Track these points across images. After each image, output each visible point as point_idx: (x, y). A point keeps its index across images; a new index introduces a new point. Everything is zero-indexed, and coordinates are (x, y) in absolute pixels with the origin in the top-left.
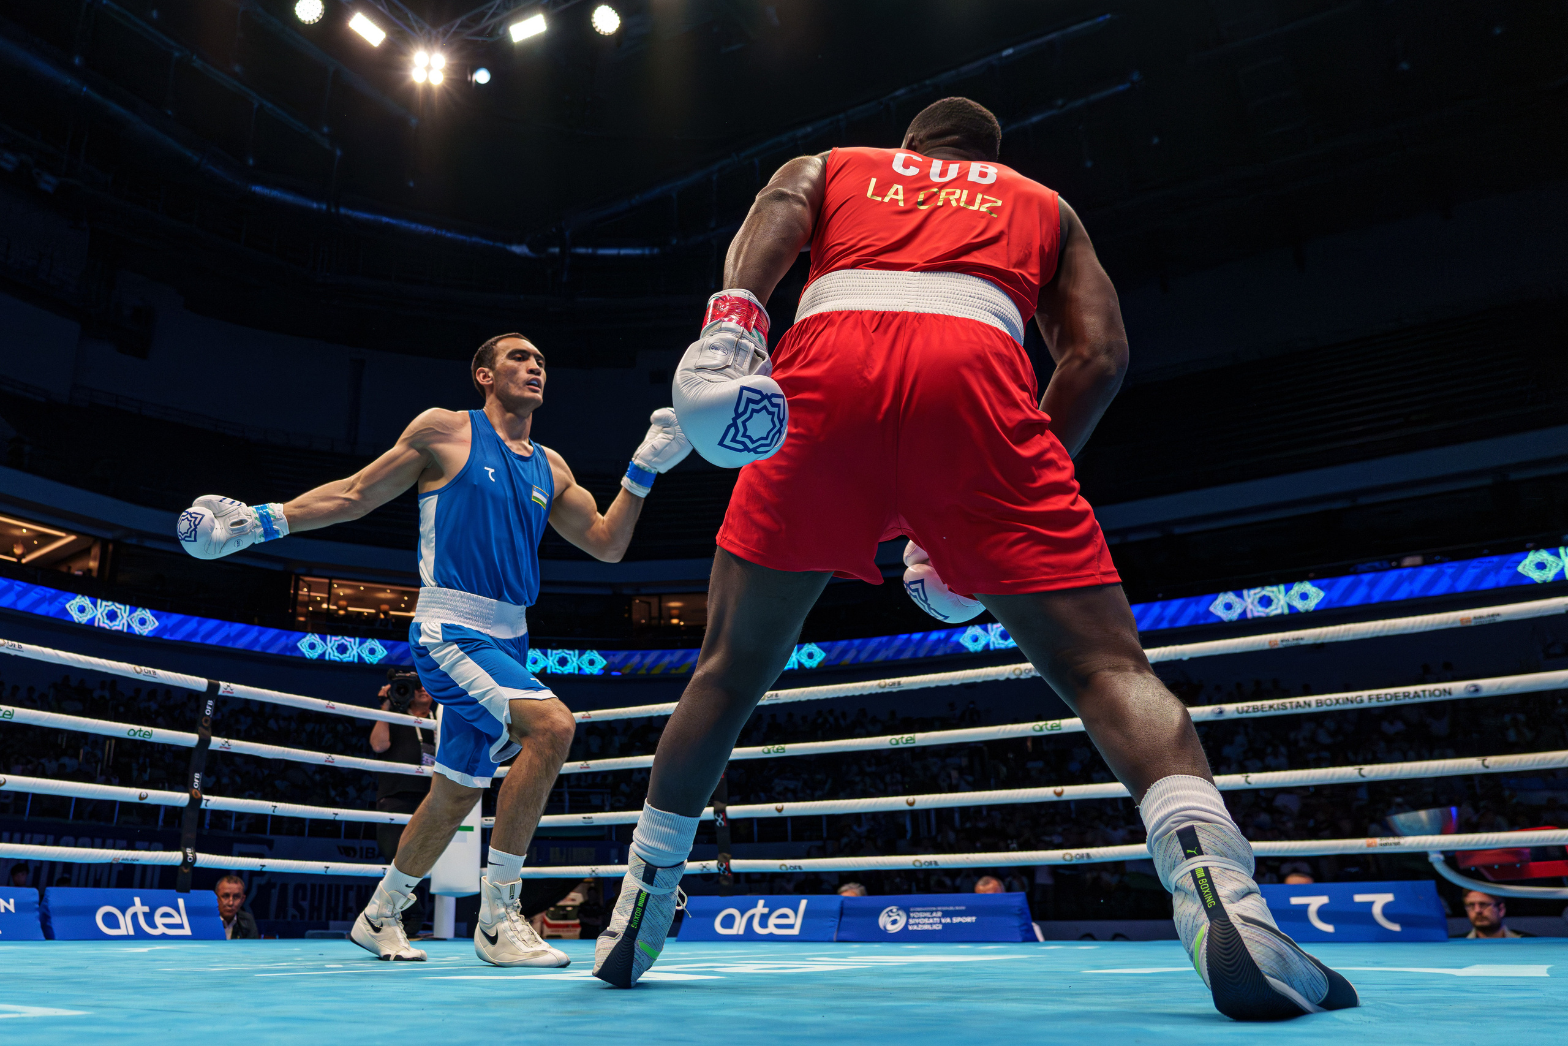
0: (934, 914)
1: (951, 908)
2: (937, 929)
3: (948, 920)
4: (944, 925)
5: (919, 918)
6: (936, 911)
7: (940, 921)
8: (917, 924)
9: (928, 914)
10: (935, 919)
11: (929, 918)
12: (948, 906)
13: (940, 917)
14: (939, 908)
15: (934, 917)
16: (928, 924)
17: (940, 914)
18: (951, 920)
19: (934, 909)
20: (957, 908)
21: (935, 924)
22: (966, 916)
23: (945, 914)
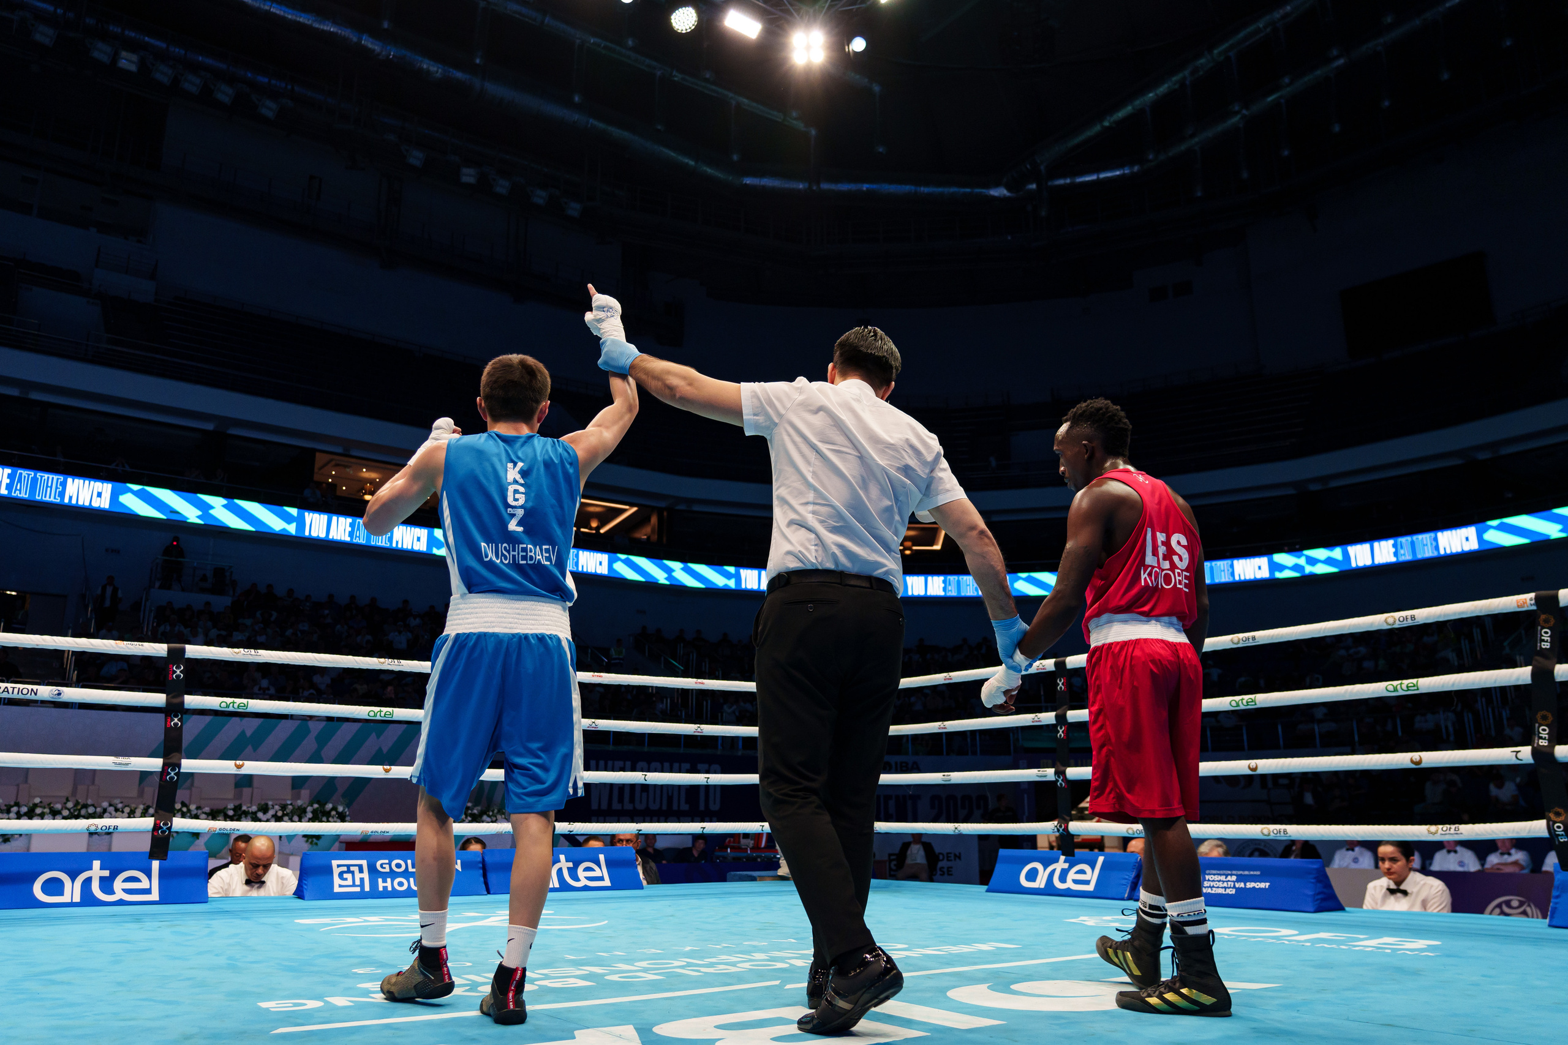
0: (1229, 878)
1: (1246, 873)
2: (1230, 893)
3: (1242, 885)
4: (1238, 889)
5: (1213, 881)
6: (1231, 875)
7: (1234, 885)
8: (1212, 887)
9: (1223, 878)
10: (1229, 883)
11: (1224, 882)
12: (1243, 870)
13: (1233, 881)
14: (1234, 872)
15: (1229, 881)
16: (1222, 888)
17: (1234, 878)
18: (1245, 885)
19: (1229, 872)
20: (1252, 873)
21: (1229, 888)
22: (1260, 882)
23: (1240, 879)
